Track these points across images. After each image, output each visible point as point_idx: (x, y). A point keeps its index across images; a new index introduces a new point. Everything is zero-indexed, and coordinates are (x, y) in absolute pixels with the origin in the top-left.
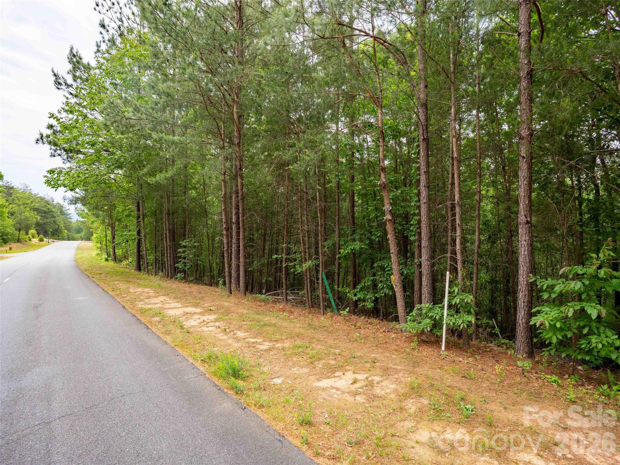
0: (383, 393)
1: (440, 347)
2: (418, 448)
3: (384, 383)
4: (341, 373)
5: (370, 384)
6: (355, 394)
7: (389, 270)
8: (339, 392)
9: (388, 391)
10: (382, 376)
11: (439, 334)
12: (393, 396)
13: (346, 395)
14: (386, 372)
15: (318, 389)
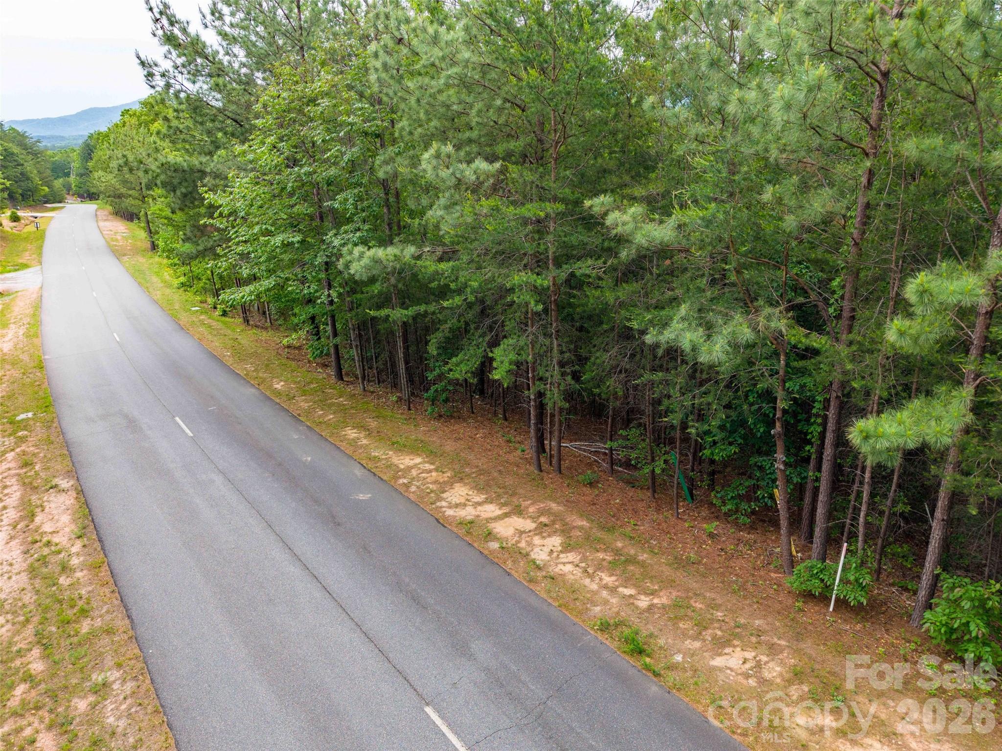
0: (770, 676)
1: (829, 606)
2: (798, 730)
3: (771, 665)
4: (731, 649)
5: (759, 665)
6: (747, 676)
7: (770, 473)
8: (733, 674)
9: (775, 674)
10: (768, 656)
11: (828, 595)
12: (778, 680)
13: (740, 677)
14: (773, 650)
15: (715, 668)
